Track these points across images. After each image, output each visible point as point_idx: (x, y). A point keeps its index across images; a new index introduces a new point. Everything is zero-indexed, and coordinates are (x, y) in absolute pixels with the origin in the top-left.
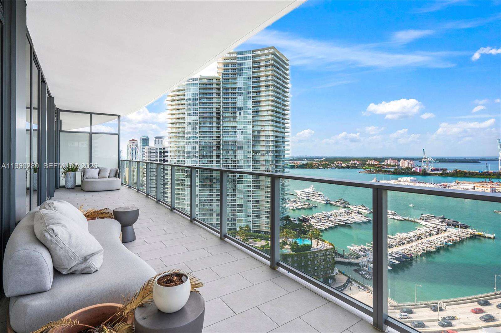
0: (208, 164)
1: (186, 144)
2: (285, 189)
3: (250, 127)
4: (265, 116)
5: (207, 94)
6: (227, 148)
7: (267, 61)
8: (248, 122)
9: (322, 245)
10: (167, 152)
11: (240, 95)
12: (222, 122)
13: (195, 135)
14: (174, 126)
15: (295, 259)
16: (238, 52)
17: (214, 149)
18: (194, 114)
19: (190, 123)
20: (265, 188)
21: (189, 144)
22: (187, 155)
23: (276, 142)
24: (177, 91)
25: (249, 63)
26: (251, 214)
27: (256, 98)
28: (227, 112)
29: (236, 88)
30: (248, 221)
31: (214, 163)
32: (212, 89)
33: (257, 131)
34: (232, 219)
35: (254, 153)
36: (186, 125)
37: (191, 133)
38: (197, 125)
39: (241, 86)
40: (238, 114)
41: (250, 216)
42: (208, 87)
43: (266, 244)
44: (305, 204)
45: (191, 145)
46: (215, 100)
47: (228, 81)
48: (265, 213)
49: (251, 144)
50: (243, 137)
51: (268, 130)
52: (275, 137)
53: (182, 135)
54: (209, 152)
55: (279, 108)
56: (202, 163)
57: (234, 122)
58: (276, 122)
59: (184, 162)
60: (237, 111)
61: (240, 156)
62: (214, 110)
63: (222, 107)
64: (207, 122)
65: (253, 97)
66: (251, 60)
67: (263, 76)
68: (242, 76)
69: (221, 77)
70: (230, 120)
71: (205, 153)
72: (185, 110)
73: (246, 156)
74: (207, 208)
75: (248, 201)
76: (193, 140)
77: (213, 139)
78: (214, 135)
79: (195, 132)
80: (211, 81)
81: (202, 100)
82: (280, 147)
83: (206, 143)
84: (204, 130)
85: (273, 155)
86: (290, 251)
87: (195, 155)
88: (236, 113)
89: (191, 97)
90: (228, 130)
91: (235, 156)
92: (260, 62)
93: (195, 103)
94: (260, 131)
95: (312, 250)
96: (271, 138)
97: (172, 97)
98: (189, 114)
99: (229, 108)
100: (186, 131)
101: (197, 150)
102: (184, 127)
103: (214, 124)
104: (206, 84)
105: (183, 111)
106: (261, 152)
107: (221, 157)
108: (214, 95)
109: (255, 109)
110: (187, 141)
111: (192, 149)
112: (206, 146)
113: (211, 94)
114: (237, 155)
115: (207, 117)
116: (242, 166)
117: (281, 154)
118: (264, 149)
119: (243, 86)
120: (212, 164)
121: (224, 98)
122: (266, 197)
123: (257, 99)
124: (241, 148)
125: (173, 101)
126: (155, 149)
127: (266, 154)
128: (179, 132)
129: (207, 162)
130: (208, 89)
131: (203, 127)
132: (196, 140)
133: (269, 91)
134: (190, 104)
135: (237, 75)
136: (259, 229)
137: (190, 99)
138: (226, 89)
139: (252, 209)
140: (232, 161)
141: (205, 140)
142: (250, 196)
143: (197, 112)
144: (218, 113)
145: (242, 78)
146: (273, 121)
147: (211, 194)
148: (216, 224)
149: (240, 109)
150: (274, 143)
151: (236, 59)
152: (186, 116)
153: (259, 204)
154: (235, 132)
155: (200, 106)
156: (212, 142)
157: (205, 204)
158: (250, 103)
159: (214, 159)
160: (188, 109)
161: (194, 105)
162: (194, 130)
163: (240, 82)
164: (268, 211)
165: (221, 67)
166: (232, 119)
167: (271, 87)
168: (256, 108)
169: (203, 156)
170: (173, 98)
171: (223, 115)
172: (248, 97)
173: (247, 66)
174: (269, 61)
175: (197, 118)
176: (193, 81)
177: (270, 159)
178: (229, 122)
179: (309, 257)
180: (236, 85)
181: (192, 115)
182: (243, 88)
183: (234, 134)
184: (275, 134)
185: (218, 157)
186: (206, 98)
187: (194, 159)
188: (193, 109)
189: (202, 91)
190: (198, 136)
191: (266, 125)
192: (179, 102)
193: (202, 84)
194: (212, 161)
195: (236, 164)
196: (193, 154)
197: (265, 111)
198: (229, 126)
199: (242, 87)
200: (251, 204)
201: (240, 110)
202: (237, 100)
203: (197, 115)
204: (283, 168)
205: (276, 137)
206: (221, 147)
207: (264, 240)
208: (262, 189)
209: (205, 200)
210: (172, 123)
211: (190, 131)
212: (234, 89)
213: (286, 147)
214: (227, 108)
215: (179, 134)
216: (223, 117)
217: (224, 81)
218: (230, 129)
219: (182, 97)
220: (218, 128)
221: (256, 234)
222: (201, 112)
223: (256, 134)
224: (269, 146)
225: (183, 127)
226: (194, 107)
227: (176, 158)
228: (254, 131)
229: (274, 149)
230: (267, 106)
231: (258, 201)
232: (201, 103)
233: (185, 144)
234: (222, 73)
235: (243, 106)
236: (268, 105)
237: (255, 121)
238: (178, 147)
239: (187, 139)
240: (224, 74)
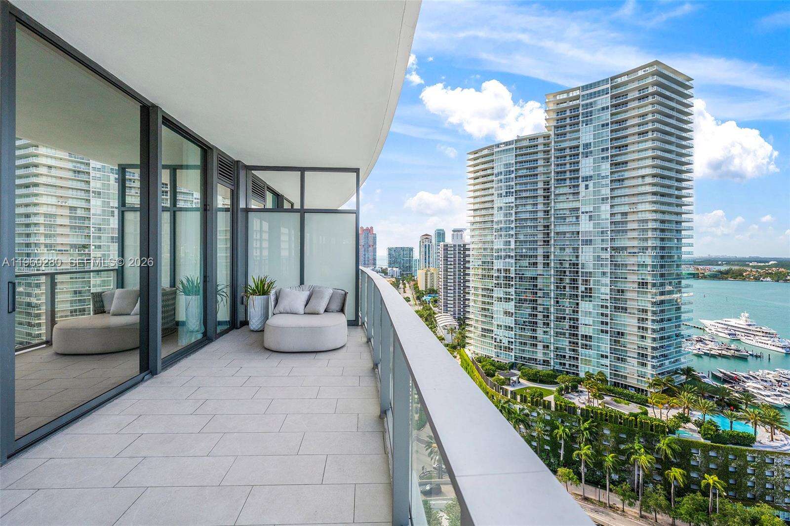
0: (529, 267)
1: (495, 239)
2: (682, 318)
3: (606, 208)
4: (638, 186)
5: (527, 162)
6: (563, 244)
7: (643, 89)
8: (603, 199)
9: (786, 442)
10: (469, 250)
11: (587, 157)
12: (553, 202)
13: (509, 224)
14: (478, 213)
15: (712, 454)
16: (583, 87)
17: (539, 245)
18: (508, 194)
19: (501, 208)
20: (636, 312)
21: (500, 238)
22: (496, 254)
23: (662, 230)
24: (482, 164)
25: (605, 101)
26: (609, 354)
27: (619, 157)
28: (563, 186)
29: (578, 147)
30: (601, 365)
31: (540, 267)
32: (537, 153)
33: (619, 215)
34: (570, 357)
35: (613, 252)
36: (495, 211)
37: (503, 222)
38: (512, 210)
39: (588, 141)
40: (582, 188)
41: (607, 357)
42: (530, 151)
43: (640, 411)
44: (727, 349)
45: (504, 239)
46: (541, 170)
47: (565, 137)
48: (636, 356)
49: (608, 236)
50: (592, 225)
51: (645, 211)
52: (661, 222)
53: (489, 225)
54: (530, 249)
55: (670, 169)
56: (520, 267)
57: (576, 201)
58: (663, 195)
59: (493, 264)
60: (580, 182)
61: (587, 256)
62: (541, 185)
63: (553, 180)
64: (527, 204)
65: (612, 156)
66: (609, 95)
67: (634, 117)
68: (592, 124)
69: (552, 133)
70: (568, 199)
71: (524, 251)
72: (494, 190)
73: (598, 256)
74: (528, 334)
75: (602, 331)
76: (506, 231)
77: (537, 230)
78: (539, 224)
79: (509, 220)
80: (534, 142)
81: (520, 172)
82: (670, 239)
83: (527, 235)
84: (523, 216)
85: (655, 254)
86: (698, 438)
87: (509, 254)
88: (578, 186)
89: (503, 170)
90: (564, 214)
91: (577, 257)
92: (627, 95)
93: (509, 178)
94: (627, 212)
95: (756, 446)
96: (651, 225)
97: (475, 173)
98: (500, 195)
99: (565, 179)
100: (495, 219)
101: (513, 246)
102: (493, 214)
103: (540, 207)
104: (527, 148)
105: (490, 191)
106: (628, 249)
107: (552, 257)
108: (541, 162)
109: (616, 177)
110: (496, 234)
111: (504, 245)
112: (527, 241)
113: (534, 161)
114: (580, 254)
115: (527, 197)
116: (590, 273)
117: (674, 253)
118: (635, 243)
119: (592, 141)
120: (537, 267)
121: (558, 165)
122: (639, 328)
123: (620, 159)
124: (588, 242)
125: (477, 179)
126: (453, 246)
127: (640, 254)
128: (484, 222)
129: (528, 265)
130: (530, 154)
131: (522, 212)
132: (510, 232)
133: (646, 141)
134: (501, 180)
135: (581, 124)
136: (624, 381)
137: (501, 173)
138: (561, 150)
139: (609, 346)
140: (570, 264)
141: (525, 231)
142: (607, 324)
143: (512, 190)
144: (547, 190)
145: (591, 127)
146: (654, 194)
147: (534, 314)
148: (542, 361)
149: (586, 179)
150: (658, 234)
151: (578, 99)
152: (495, 198)
153: (626, 339)
154: (577, 217)
155: (517, 182)
156: (537, 235)
157: (524, 328)
158: (606, 168)
159: (540, 260)
160: (498, 187)
161: (508, 180)
162: (507, 217)
163: (586, 135)
164: (643, 354)
165: (551, 117)
166: (571, 197)
167: (650, 133)
168: (619, 174)
169: (521, 256)
170: (477, 174)
171: (554, 192)
172: (603, 158)
173: (600, 107)
174: (648, 88)
175: (511, 199)
176: (506, 145)
177: (649, 261)
178: (566, 201)
179: (749, 459)
180: (578, 141)
181: (504, 196)
182: (592, 144)
183: (574, 219)
184: (659, 216)
185: (547, 257)
186: (527, 169)
187: (507, 260)
188: (507, 186)
189: (520, 159)
190: (513, 225)
191: (640, 203)
192: (485, 179)
193: (521, 148)
194: (537, 263)
195: (578, 268)
196: (506, 253)
197: (638, 177)
198: (566, 209)
199: (590, 143)
200: (607, 337)
201: (587, 181)
202: (580, 164)
203: (512, 196)
204: (678, 279)
205: (663, 222)
206: (552, 242)
207: (635, 402)
208: (630, 313)
209: (524, 322)
210: (475, 210)
211: (502, 219)
212: (574, 148)
213: (684, 241)
214: (561, 180)
215: (484, 223)
216: (556, 195)
217: (558, 138)
218: (568, 212)
219: (489, 172)
220: (547, 212)
221: (620, 390)
222: (518, 190)
223: (618, 218)
224: (646, 239)
225: (490, 215)
226: (508, 184)
227: (480, 259)
228: (615, 213)
229: (658, 243)
230: (642, 168)
231: (623, 334)
232: (518, 176)
233: (494, 237)
234: (554, 126)
235: (592, 173)
236: (645, 167)
237: (615, 197)
238: (484, 243)
239: (497, 231)
240: (556, 127)
